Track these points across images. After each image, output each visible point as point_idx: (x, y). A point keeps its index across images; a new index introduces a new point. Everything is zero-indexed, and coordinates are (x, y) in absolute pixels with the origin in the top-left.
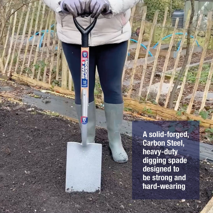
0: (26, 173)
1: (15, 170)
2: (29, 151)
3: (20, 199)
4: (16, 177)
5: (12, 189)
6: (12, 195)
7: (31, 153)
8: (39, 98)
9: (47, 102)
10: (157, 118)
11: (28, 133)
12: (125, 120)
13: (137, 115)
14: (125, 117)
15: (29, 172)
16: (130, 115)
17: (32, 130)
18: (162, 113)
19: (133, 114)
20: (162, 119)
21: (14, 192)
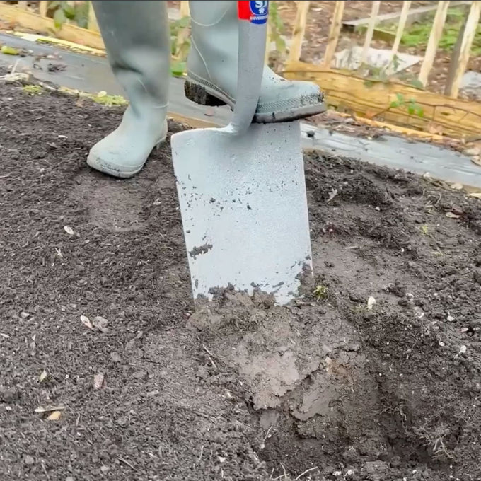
0: (89, 325)
1: (25, 314)
2: (66, 228)
3: (104, 468)
5: (45, 415)
6: (53, 447)
7: (78, 235)
8: (18, 54)
9: (53, 69)
10: (433, 130)
11: (39, 158)
12: (340, 132)
13: (369, 121)
14: (340, 126)
15: (101, 321)
16: (350, 120)
17: (51, 145)
18: (444, 116)
19: (357, 118)
20: (444, 135)
21: (61, 427)
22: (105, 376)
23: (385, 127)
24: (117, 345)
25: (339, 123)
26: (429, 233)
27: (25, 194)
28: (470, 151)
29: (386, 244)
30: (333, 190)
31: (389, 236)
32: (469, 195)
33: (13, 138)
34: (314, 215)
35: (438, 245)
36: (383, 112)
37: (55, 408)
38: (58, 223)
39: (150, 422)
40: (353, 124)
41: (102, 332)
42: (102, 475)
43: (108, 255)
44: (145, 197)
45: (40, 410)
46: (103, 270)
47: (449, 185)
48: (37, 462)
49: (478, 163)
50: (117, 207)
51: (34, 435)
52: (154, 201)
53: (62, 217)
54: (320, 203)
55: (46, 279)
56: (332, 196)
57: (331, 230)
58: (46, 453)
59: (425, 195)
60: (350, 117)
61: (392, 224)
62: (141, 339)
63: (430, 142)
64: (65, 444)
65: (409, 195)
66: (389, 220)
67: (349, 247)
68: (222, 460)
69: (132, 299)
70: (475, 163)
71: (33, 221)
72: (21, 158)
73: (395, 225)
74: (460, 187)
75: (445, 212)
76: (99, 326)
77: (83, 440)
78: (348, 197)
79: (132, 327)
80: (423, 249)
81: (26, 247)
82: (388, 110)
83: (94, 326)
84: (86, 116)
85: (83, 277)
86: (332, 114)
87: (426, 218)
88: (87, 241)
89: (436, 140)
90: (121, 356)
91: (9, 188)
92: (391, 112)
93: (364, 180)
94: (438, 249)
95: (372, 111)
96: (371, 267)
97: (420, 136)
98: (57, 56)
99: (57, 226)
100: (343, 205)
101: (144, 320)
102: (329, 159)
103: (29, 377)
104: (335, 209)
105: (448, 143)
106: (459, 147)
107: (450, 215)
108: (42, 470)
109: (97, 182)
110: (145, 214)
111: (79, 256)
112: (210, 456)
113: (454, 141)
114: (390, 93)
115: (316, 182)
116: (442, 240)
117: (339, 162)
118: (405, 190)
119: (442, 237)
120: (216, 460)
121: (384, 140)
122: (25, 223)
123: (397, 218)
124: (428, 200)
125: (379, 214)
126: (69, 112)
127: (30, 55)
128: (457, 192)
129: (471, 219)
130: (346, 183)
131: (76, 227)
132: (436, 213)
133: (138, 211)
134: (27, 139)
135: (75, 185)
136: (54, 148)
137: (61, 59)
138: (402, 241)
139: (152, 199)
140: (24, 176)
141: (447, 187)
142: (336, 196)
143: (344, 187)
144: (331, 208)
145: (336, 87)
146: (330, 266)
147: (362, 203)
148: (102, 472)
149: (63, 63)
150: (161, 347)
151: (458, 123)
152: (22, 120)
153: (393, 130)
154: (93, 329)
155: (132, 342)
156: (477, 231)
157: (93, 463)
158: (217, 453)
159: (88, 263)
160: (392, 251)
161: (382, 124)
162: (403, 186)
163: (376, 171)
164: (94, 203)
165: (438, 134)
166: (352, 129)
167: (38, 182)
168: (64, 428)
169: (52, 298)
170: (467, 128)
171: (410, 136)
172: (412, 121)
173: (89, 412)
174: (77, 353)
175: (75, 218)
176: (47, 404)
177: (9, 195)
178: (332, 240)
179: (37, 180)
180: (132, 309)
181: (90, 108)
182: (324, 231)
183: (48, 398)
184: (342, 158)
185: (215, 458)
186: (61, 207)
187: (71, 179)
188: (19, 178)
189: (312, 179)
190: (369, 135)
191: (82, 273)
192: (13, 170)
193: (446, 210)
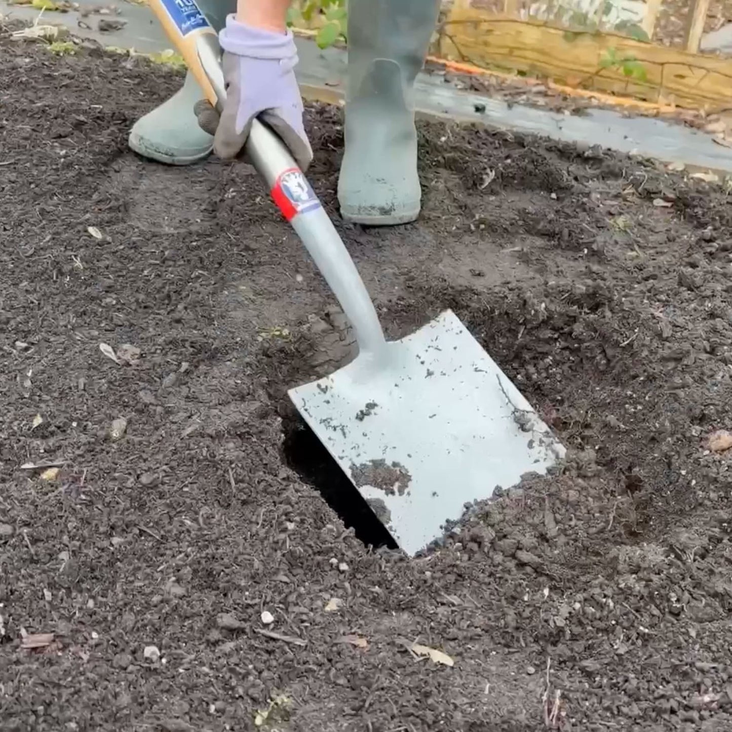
0: (113, 356)
1: (21, 344)
2: (92, 230)
3: (116, 540)
4: (41, 386)
5: (36, 473)
6: (44, 513)
7: (109, 239)
8: (57, 9)
9: (106, 28)
10: (662, 100)
11: (60, 136)
12: (525, 105)
13: (568, 90)
14: (524, 97)
15: (130, 351)
16: (542, 88)
17: (78, 118)
18: (679, 80)
19: (552, 85)
20: (677, 106)
21: (57, 488)
22: (129, 422)
23: (591, 98)
24: (150, 381)
25: (524, 93)
26: (625, 227)
27: (37, 186)
28: (710, 127)
29: (562, 243)
30: (488, 171)
31: (566, 231)
32: (691, 175)
33: (24, 110)
34: (461, 207)
35: (637, 242)
36: (590, 78)
37: (50, 463)
38: (81, 223)
39: (189, 480)
40: (545, 95)
41: (130, 365)
42: (112, 548)
43: (151, 264)
44: (213, 188)
45: (29, 466)
46: (140, 284)
47: (666, 166)
48: (18, 532)
49: (721, 142)
50: (171, 202)
51: (16, 499)
52: (226, 192)
53: (88, 216)
54: (471, 191)
55: (57, 299)
56: (488, 181)
57: (482, 226)
58: (32, 521)
59: (626, 178)
60: (542, 84)
61: (572, 215)
62: (187, 372)
63: (656, 116)
64: (61, 509)
65: (603, 178)
66: (566, 210)
67: (508, 250)
68: (291, 526)
69: (178, 321)
70: (718, 143)
71: (44, 222)
72: (34, 136)
73: (575, 217)
74: (680, 168)
75: (651, 200)
76: (127, 357)
77: (90, 504)
78: (511, 180)
79: (174, 356)
80: (615, 249)
81: (31, 256)
82: (597, 73)
83: (119, 358)
84: (137, 81)
85: (109, 295)
86: (513, 80)
87: (625, 207)
88: (122, 247)
89: (664, 113)
90: (156, 396)
91: (13, 179)
92: (601, 76)
93: (533, 156)
94: (636, 247)
95: (575, 77)
96: (538, 276)
97: (643, 109)
98: (115, 10)
99: (80, 228)
100: (503, 193)
101: (192, 347)
102: (494, 135)
103: (16, 423)
104: (493, 198)
105: (682, 117)
106: (697, 122)
107: (658, 202)
108: (24, 543)
109: (144, 169)
110: (212, 210)
111: (107, 267)
112: (274, 522)
113: (689, 115)
114: (600, 49)
115: (467, 162)
116: (644, 237)
117: (508, 138)
118: (598, 172)
119: (645, 232)
120: (283, 527)
121: (587, 115)
122: (33, 225)
123: (578, 207)
124: (629, 184)
125: (556, 203)
126: (112, 75)
127: (76, 10)
128: (674, 174)
129: (687, 206)
130: (509, 161)
131: (107, 229)
132: (638, 201)
133: (203, 207)
134: (44, 111)
135: (111, 174)
136: (82, 123)
137: (119, 14)
138: (585, 238)
139: (223, 189)
140: (35, 161)
141: (661, 167)
142: (494, 180)
143: (506, 167)
144: (485, 197)
145: (525, 44)
146: (479, 275)
147: (532, 189)
148: (112, 545)
149: (121, 20)
150: (215, 382)
151: (695, 87)
152: (40, 87)
153: (603, 100)
154: (117, 361)
155: (172, 376)
156: (695, 222)
157: (100, 534)
158: (284, 517)
159: (119, 276)
160: (570, 254)
161: (587, 93)
162: (595, 167)
163: (560, 146)
164: (137, 196)
165: (669, 105)
166: (541, 101)
167: (57, 170)
168: (62, 489)
169: (62, 323)
170: (710, 95)
171: (626, 109)
172: (632, 89)
173: (101, 469)
174: (92, 392)
175: (106, 216)
176: (42, 458)
177: (13, 188)
178: (483, 240)
179: (54, 167)
180: (177, 333)
181: (144, 69)
182: (473, 227)
183: (42, 451)
184: (513, 133)
185: (281, 523)
186: (88, 203)
187: (105, 164)
188: (28, 165)
189: (462, 159)
190: (566, 108)
191: (109, 290)
192: (19, 154)
193: (652, 196)
